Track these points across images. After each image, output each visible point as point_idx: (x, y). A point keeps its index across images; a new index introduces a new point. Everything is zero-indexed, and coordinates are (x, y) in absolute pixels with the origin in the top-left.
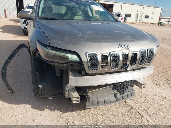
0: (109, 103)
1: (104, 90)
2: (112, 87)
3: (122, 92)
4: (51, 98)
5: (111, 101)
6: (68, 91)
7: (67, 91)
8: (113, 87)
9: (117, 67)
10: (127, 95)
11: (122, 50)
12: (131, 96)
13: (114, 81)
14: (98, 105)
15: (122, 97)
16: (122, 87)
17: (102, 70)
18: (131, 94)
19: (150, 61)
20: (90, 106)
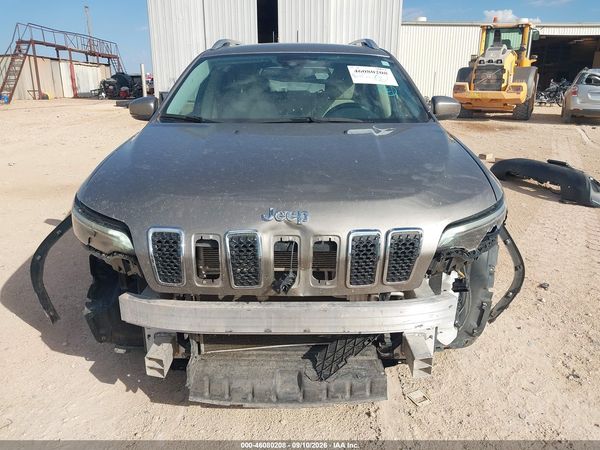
0: (270, 401)
1: (271, 356)
2: (304, 349)
3: (326, 372)
4: (121, 351)
5: (281, 395)
6: (152, 336)
7: (149, 336)
8: (308, 348)
9: (257, 283)
10: (348, 388)
11: (273, 228)
12: (368, 394)
13: (257, 327)
14: (229, 400)
15: (325, 391)
16: (329, 355)
17: (201, 285)
18: (368, 386)
19: (408, 274)
20: (202, 395)
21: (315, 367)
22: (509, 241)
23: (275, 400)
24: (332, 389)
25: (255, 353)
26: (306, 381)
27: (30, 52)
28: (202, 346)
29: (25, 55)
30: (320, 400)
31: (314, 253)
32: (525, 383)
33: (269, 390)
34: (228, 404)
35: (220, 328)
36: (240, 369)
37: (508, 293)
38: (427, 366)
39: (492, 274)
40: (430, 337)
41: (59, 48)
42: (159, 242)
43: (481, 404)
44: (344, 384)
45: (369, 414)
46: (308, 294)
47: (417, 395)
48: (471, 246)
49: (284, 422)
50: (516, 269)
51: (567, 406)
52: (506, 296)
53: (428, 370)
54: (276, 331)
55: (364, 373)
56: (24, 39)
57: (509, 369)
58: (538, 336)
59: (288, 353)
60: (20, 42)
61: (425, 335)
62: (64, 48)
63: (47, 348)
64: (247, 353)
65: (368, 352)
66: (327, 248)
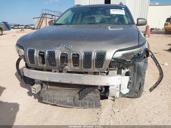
5: (68, 103)
7: (36, 82)
9: (56, 66)
10: (88, 103)
11: (61, 49)
12: (94, 106)
13: (57, 80)
14: (53, 103)
15: (81, 103)
16: (83, 92)
17: (40, 65)
18: (94, 103)
19: (102, 66)
20: (46, 100)
21: (79, 96)
22: (158, 65)
23: (66, 104)
24: (83, 103)
25: (64, 90)
26: (76, 99)
27: (45, 17)
28: (48, 86)
29: (44, 17)
30: (79, 106)
31: (72, 57)
32: (156, 112)
33: (64, 101)
34: (53, 104)
35: (47, 79)
36: (57, 94)
37: (157, 82)
38: (113, 99)
39: (145, 73)
40: (118, 90)
41: (52, 16)
42: (30, 52)
43: (137, 116)
44: (87, 102)
45: (98, 114)
46: (71, 71)
47: (116, 110)
48: (128, 59)
49: (71, 112)
50: (160, 74)
51: (169, 121)
52: (156, 83)
53: (114, 100)
54: (63, 81)
55: (93, 99)
56: (44, 13)
57: (152, 107)
58: (167, 98)
59: (73, 91)
60: (43, 14)
61: (116, 90)
62: (54, 16)
63: (20, 86)
64: (61, 90)
65: (97, 93)
66: (77, 56)
